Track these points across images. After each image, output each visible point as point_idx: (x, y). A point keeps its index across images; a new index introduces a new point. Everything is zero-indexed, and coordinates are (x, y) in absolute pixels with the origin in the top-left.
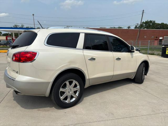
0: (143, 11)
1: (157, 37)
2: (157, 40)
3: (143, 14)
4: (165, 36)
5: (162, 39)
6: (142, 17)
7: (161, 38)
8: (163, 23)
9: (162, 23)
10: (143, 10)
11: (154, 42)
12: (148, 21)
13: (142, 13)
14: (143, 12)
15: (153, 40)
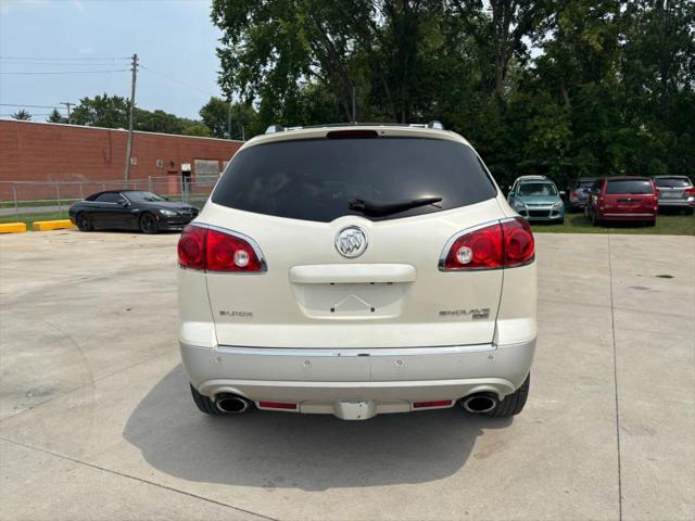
0: (135, 58)
1: (172, 164)
2: (174, 173)
3: (134, 70)
5: (190, 169)
7: (186, 167)
10: (135, 56)
12: (105, 96)
13: (132, 67)
14: (135, 64)
15: (162, 174)
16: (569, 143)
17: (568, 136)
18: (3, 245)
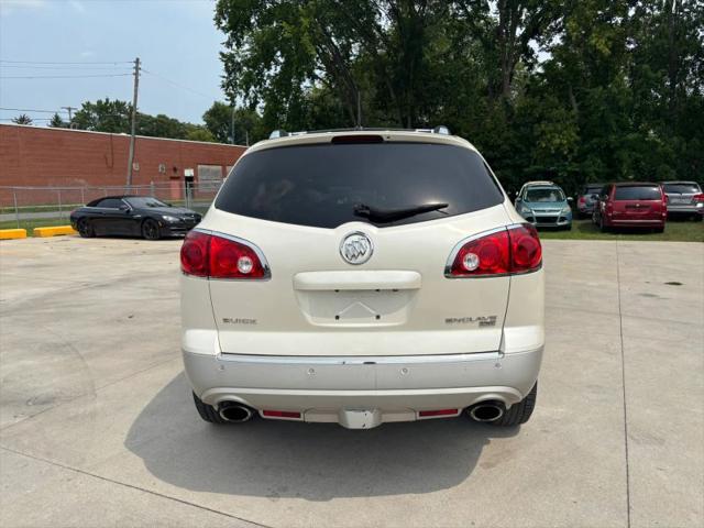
0: (137, 61)
1: (175, 170)
2: (177, 178)
3: (136, 74)
4: (199, 166)
5: (193, 174)
6: (136, 85)
7: (189, 173)
8: (164, 117)
9: (160, 116)
11: (169, 186)
13: (134, 71)
14: (137, 68)
15: (166, 180)
16: (576, 149)
17: (576, 142)
18: (3, 251)
